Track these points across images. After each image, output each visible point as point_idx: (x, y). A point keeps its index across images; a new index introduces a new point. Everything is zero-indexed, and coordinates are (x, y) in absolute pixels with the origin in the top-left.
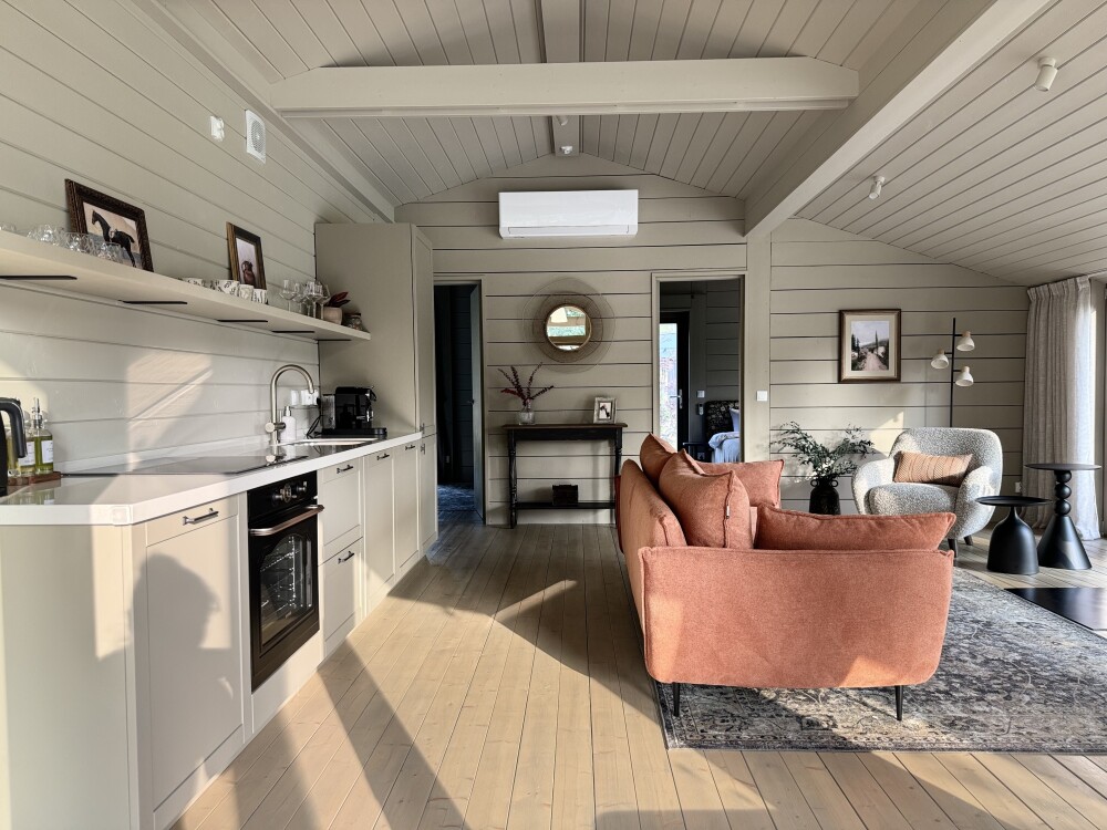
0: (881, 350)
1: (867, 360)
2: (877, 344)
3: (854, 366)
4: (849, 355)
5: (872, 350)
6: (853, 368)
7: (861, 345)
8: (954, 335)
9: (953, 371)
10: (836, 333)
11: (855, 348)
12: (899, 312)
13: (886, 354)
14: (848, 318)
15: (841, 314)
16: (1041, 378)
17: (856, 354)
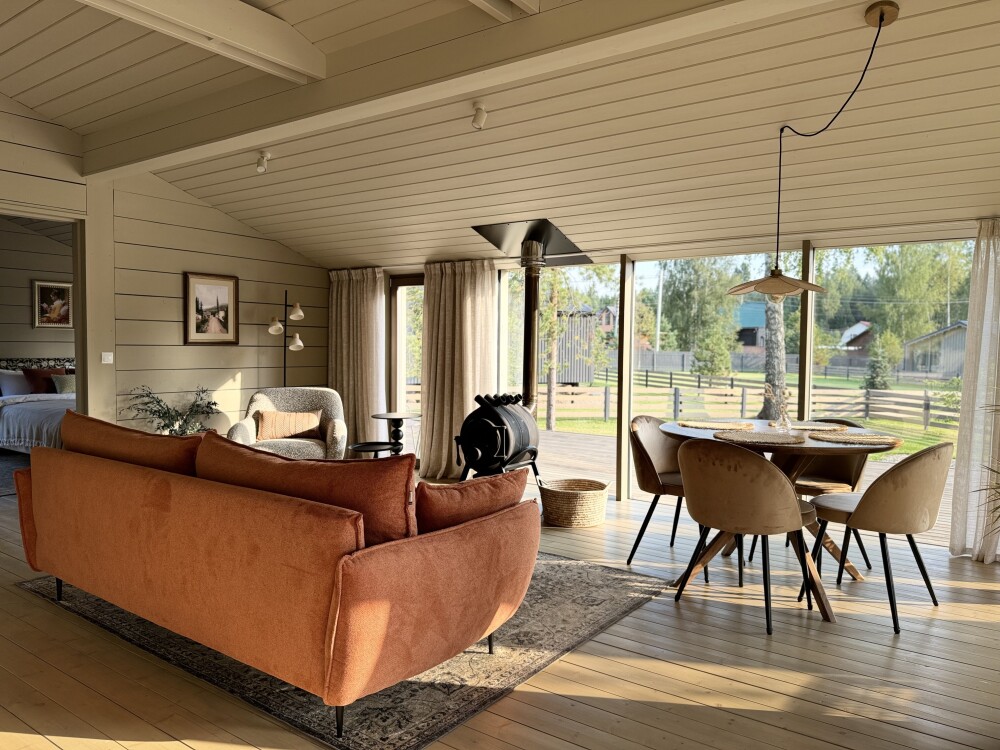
0: (222, 314)
1: (210, 324)
2: (218, 308)
3: (199, 329)
4: (193, 318)
5: (214, 314)
6: (197, 331)
7: (204, 308)
8: (286, 306)
9: (286, 337)
10: (181, 295)
11: (199, 311)
12: (236, 279)
13: (226, 318)
14: (193, 280)
15: (186, 276)
16: (345, 345)
17: (200, 317)
